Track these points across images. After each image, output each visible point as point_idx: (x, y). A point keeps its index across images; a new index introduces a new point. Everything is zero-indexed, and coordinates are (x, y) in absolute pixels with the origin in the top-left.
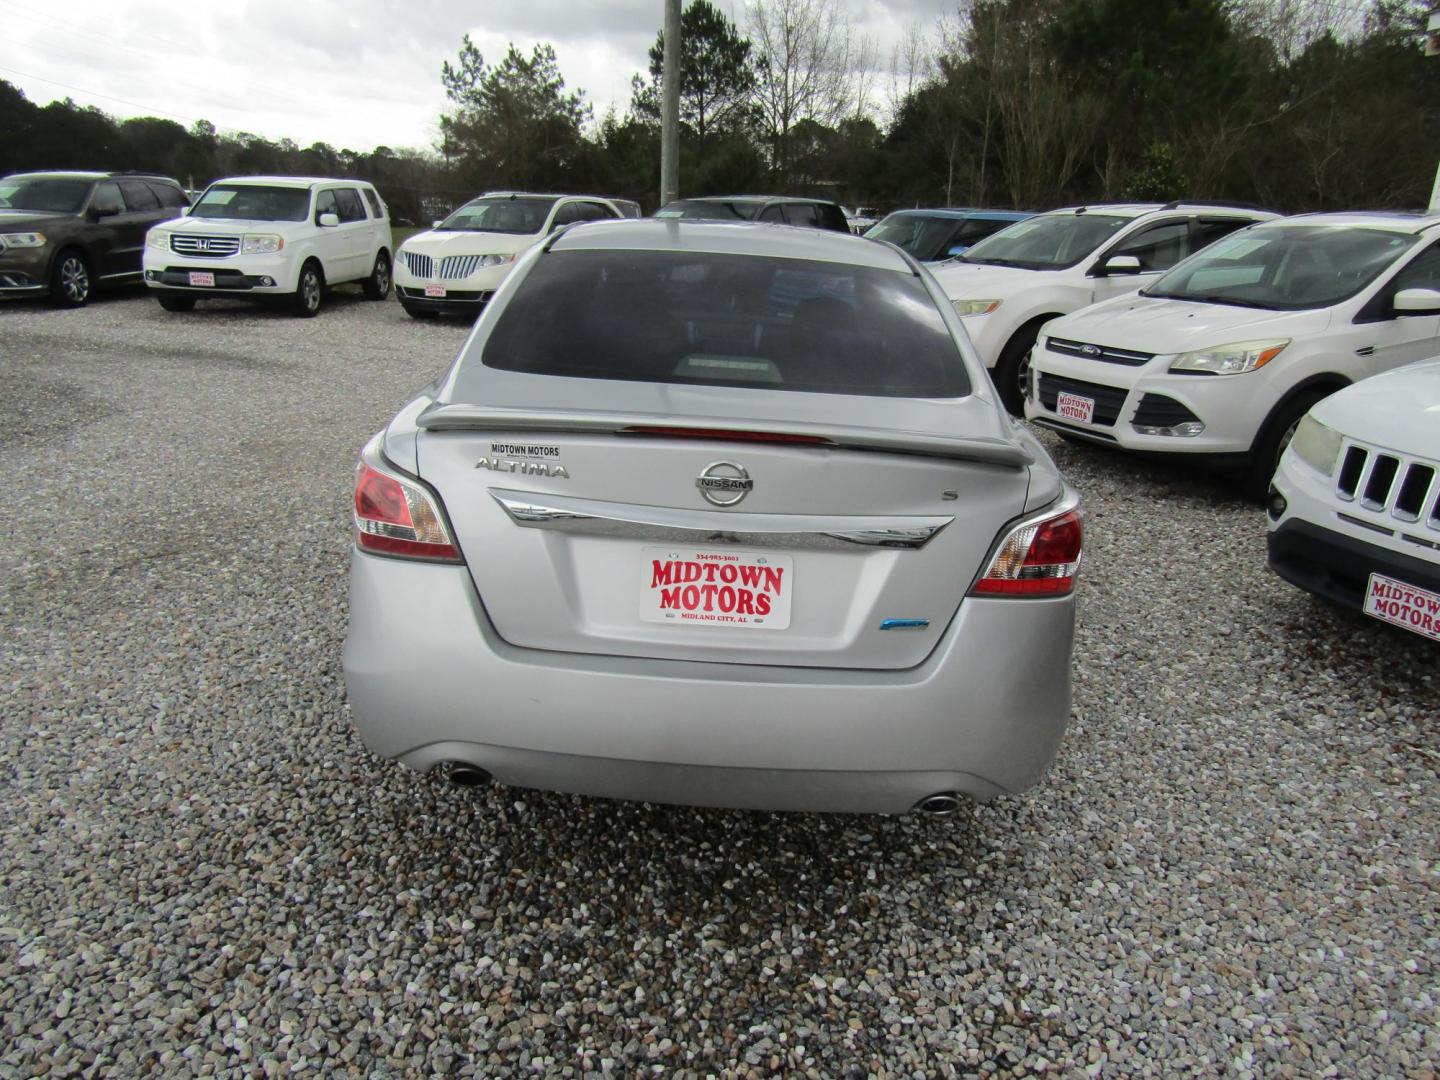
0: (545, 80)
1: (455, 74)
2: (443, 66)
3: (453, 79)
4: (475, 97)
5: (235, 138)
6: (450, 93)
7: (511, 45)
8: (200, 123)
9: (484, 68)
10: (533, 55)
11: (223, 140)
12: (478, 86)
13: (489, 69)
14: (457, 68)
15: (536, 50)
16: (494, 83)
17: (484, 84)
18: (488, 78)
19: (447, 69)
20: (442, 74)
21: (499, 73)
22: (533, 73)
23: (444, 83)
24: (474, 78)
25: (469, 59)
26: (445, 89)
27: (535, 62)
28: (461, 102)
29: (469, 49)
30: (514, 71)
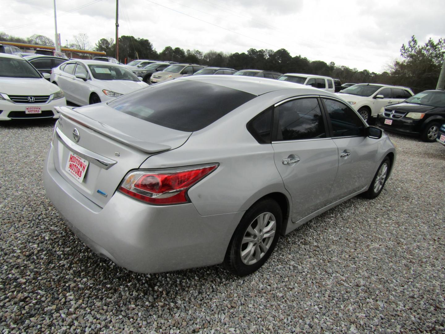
0: (439, 50)
1: (406, 48)
2: (402, 45)
3: (404, 50)
4: (411, 56)
5: (340, 67)
6: (402, 54)
7: (430, 38)
8: (331, 63)
9: (417, 46)
10: (438, 42)
11: (337, 67)
12: (413, 52)
13: (419, 46)
14: (407, 46)
15: (439, 40)
16: (420, 52)
17: (415, 52)
18: (418, 49)
19: (403, 47)
20: (401, 48)
21: (422, 48)
22: (436, 48)
23: (401, 51)
24: (412, 50)
25: (412, 43)
26: (401, 53)
27: (438, 44)
28: (405, 58)
29: (413, 40)
30: (429, 47)
